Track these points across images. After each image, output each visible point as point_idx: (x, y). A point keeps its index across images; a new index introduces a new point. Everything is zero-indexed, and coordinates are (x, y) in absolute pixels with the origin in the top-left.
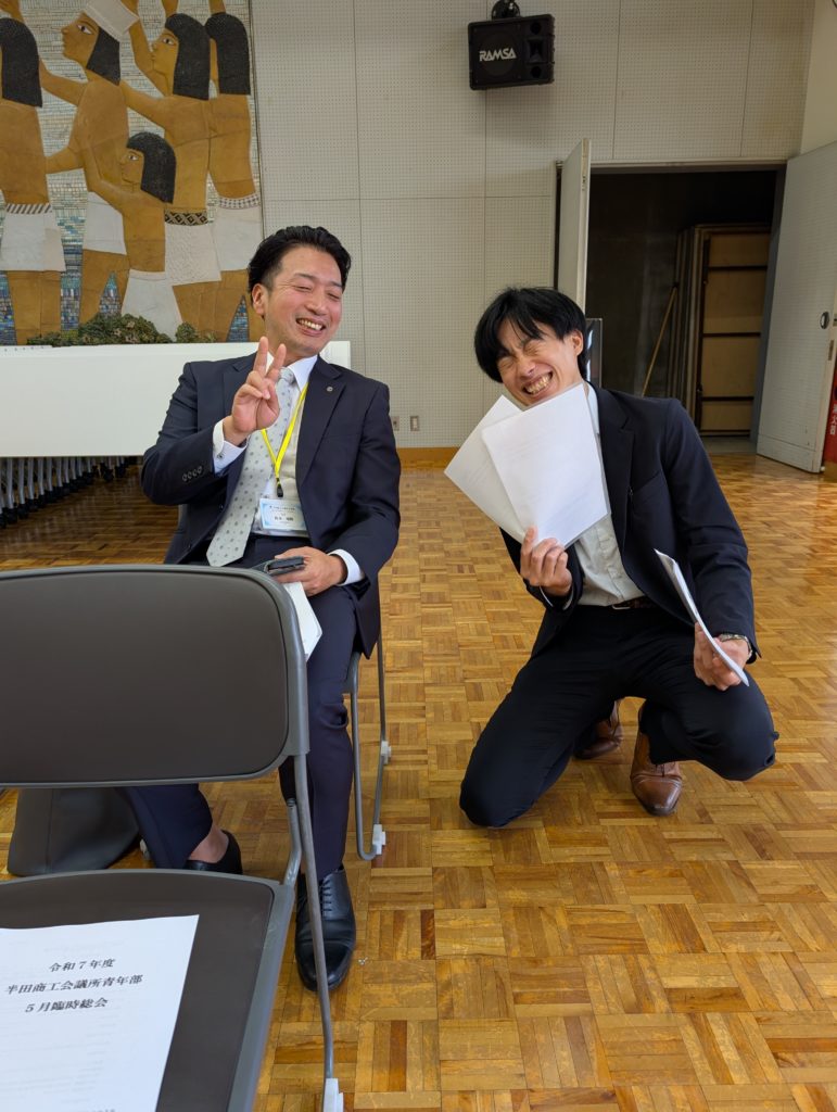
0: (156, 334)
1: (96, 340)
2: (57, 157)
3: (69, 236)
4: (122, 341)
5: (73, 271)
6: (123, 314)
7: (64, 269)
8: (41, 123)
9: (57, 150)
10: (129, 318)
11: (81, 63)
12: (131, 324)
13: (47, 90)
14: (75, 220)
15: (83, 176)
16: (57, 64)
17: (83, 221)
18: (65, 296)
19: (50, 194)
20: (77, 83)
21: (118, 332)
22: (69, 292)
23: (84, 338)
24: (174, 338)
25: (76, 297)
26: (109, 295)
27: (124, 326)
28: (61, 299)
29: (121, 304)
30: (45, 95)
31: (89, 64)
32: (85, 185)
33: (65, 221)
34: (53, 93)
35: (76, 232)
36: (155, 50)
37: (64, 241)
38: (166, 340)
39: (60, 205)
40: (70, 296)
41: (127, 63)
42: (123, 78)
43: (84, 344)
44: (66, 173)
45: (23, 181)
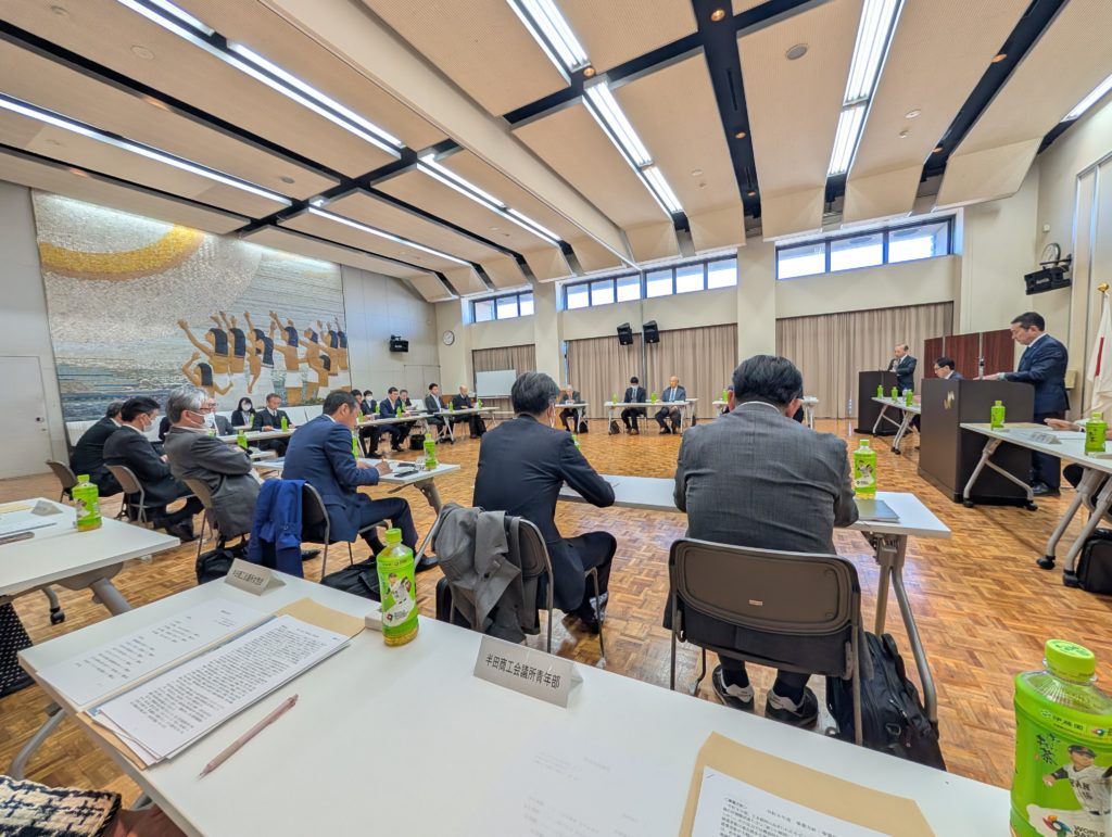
7: (302, 387)
8: (298, 351)
9: (302, 358)
11: (308, 338)
17: (308, 375)
19: (299, 368)
20: (307, 343)
29: (317, 395)
32: (309, 366)
34: (301, 345)
36: (326, 337)
44: (304, 363)
45: (292, 365)
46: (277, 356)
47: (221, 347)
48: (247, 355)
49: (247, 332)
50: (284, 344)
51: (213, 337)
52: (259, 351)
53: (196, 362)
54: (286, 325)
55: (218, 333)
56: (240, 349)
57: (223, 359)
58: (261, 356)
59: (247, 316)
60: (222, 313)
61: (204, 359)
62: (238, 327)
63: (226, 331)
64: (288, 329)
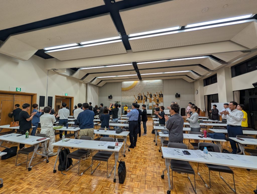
45: (151, 102)
46: (148, 100)
47: (139, 99)
48: (143, 100)
49: (143, 96)
50: (149, 97)
51: (138, 97)
52: (145, 99)
53: (136, 101)
54: (150, 94)
55: (139, 97)
56: (142, 99)
57: (139, 101)
58: (145, 100)
59: (143, 93)
60: (140, 93)
61: (137, 101)
62: (142, 95)
63: (140, 96)
64: (150, 95)
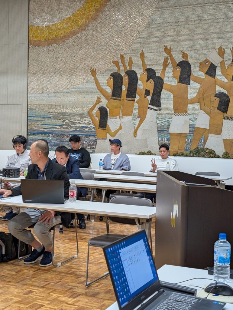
0: (215, 155)
1: (195, 155)
2: (192, 99)
3: (192, 123)
4: (203, 156)
5: (191, 134)
6: (205, 148)
7: (188, 133)
8: (189, 89)
9: (192, 97)
10: (207, 149)
11: (204, 72)
12: (207, 151)
13: (192, 80)
14: (194, 118)
15: (199, 105)
16: (197, 73)
17: (197, 118)
18: (187, 141)
19: (188, 110)
20: (202, 78)
21: (203, 153)
22: (189, 139)
23: (191, 155)
24: (222, 157)
25: (191, 142)
26: (201, 141)
27: (205, 151)
28: (186, 142)
29: (205, 144)
30: (192, 82)
31: (206, 72)
32: (199, 108)
33: (191, 118)
34: (194, 81)
35: (194, 122)
36: (228, 68)
37: (190, 124)
38: (218, 157)
39: (190, 113)
40: (189, 141)
41: (218, 72)
42: (216, 76)
43: (191, 156)
44: (194, 104)
45: (180, 107)
50: (175, 82)
51: (112, 82)
